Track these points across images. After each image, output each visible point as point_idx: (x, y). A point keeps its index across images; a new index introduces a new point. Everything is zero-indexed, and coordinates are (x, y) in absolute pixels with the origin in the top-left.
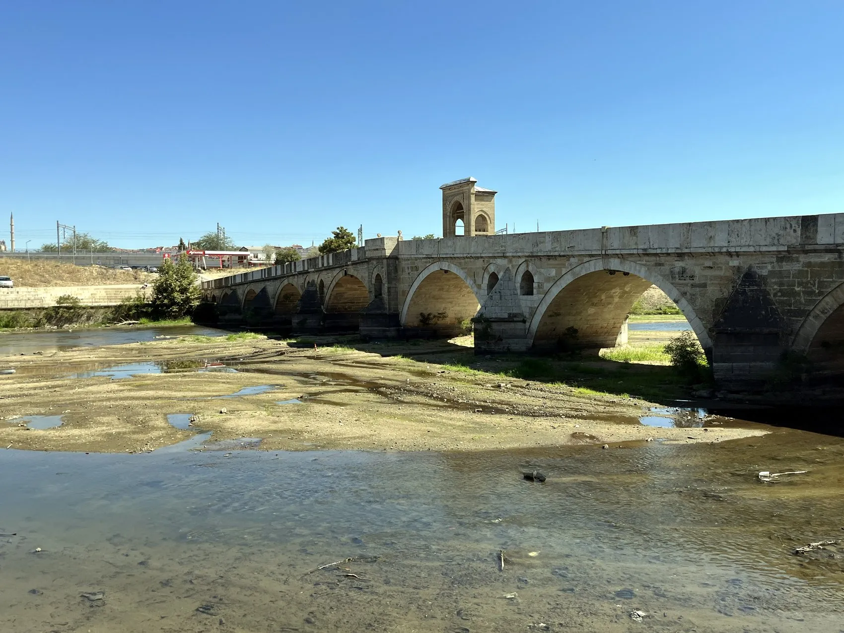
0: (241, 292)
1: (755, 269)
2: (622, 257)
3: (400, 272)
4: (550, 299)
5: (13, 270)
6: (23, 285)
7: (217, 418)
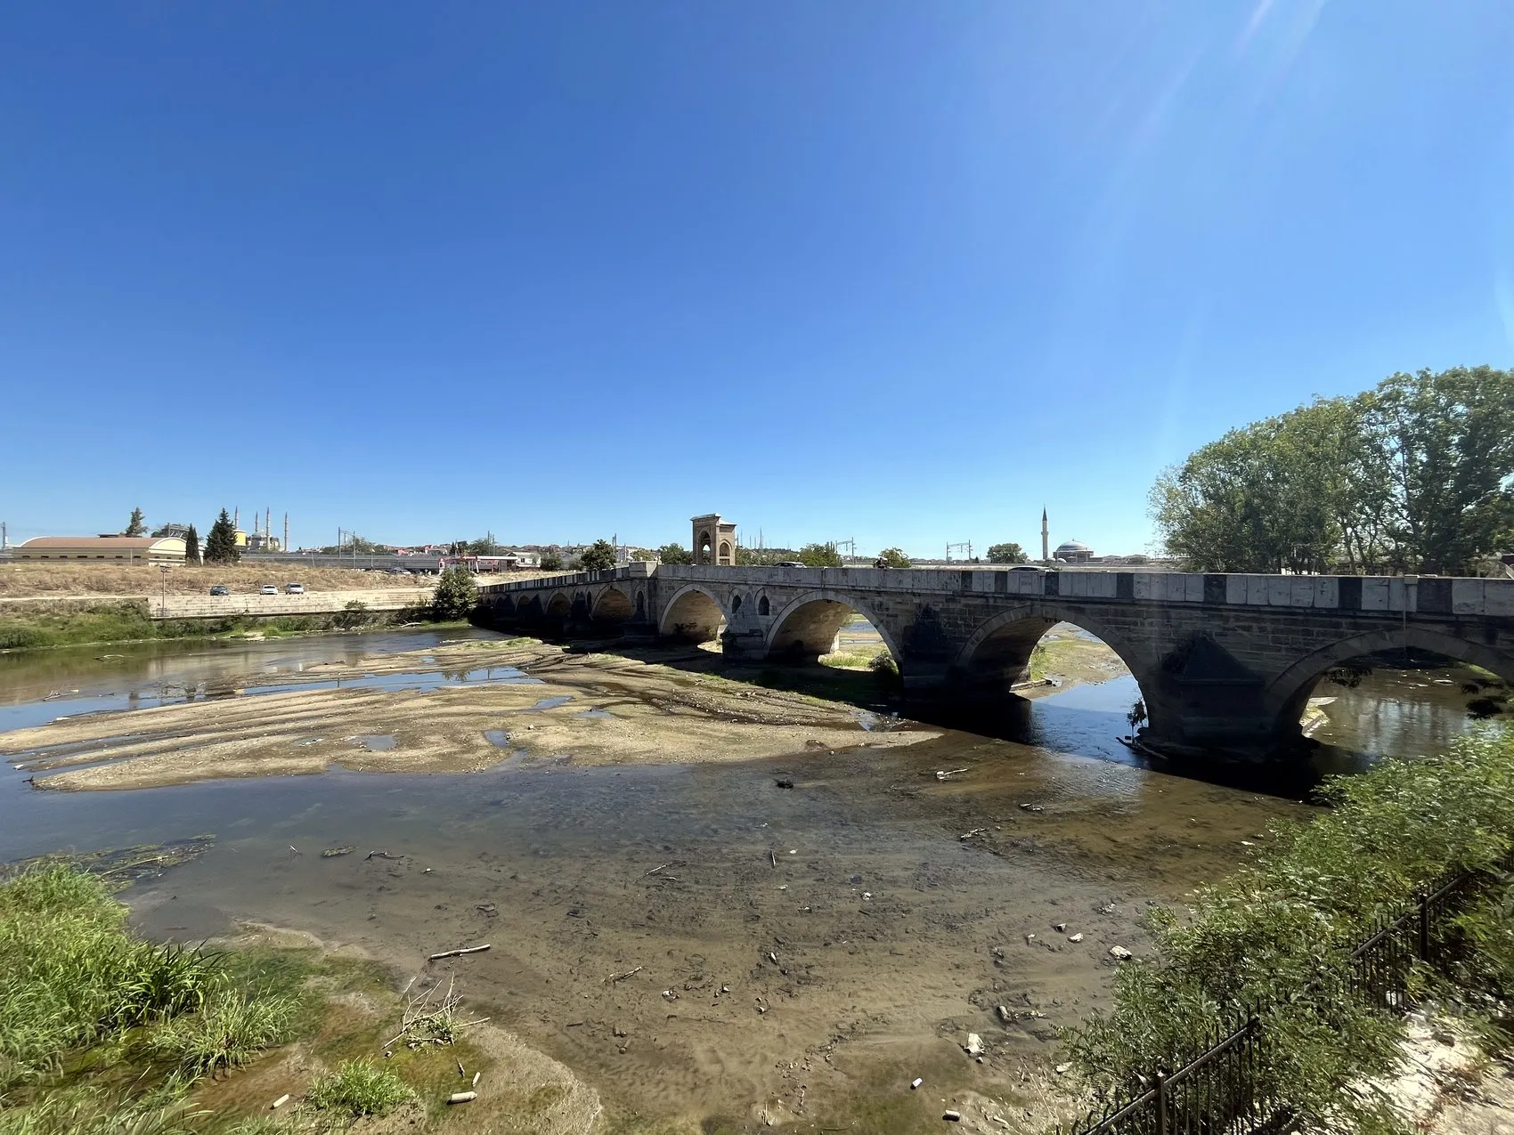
0: (515, 598)
1: (931, 606)
2: (837, 591)
3: (659, 590)
4: (782, 619)
5: (301, 575)
6: (311, 589)
7: (528, 736)
